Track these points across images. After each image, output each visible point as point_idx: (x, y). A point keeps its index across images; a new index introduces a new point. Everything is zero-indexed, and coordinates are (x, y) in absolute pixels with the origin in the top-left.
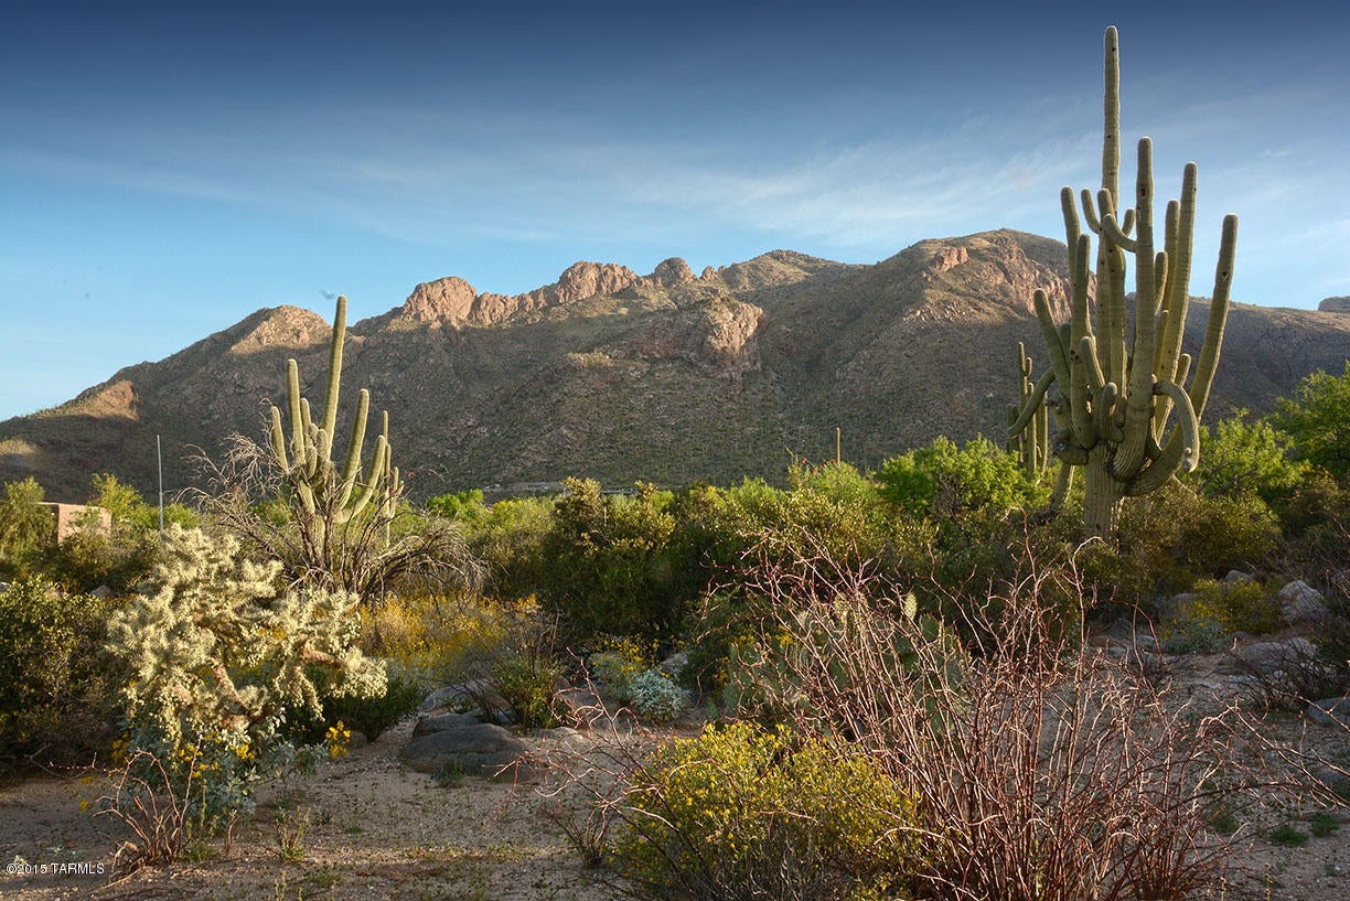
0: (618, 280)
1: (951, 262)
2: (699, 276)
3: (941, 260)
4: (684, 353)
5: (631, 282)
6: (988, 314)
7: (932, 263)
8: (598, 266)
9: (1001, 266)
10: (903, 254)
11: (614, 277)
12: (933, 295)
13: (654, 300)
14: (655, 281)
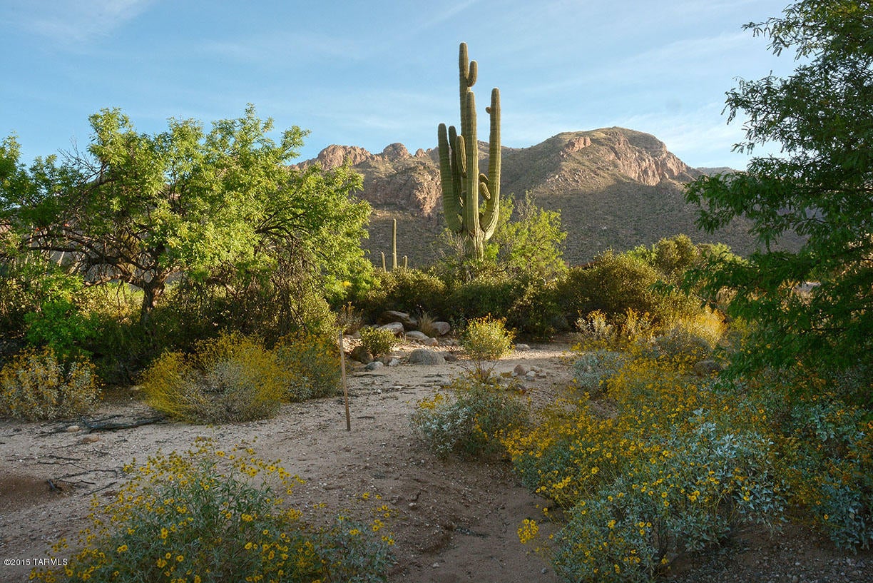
0: (358, 157)
1: (579, 146)
2: (413, 154)
3: (573, 145)
4: (397, 201)
5: (367, 158)
6: (604, 177)
7: (567, 146)
8: (345, 148)
9: (613, 149)
10: (548, 141)
11: (356, 155)
12: (567, 166)
13: (382, 169)
14: (383, 158)
